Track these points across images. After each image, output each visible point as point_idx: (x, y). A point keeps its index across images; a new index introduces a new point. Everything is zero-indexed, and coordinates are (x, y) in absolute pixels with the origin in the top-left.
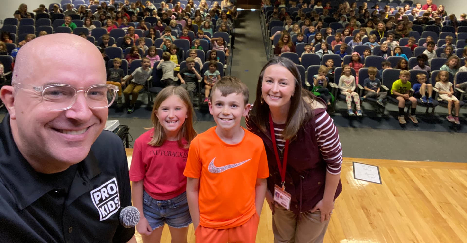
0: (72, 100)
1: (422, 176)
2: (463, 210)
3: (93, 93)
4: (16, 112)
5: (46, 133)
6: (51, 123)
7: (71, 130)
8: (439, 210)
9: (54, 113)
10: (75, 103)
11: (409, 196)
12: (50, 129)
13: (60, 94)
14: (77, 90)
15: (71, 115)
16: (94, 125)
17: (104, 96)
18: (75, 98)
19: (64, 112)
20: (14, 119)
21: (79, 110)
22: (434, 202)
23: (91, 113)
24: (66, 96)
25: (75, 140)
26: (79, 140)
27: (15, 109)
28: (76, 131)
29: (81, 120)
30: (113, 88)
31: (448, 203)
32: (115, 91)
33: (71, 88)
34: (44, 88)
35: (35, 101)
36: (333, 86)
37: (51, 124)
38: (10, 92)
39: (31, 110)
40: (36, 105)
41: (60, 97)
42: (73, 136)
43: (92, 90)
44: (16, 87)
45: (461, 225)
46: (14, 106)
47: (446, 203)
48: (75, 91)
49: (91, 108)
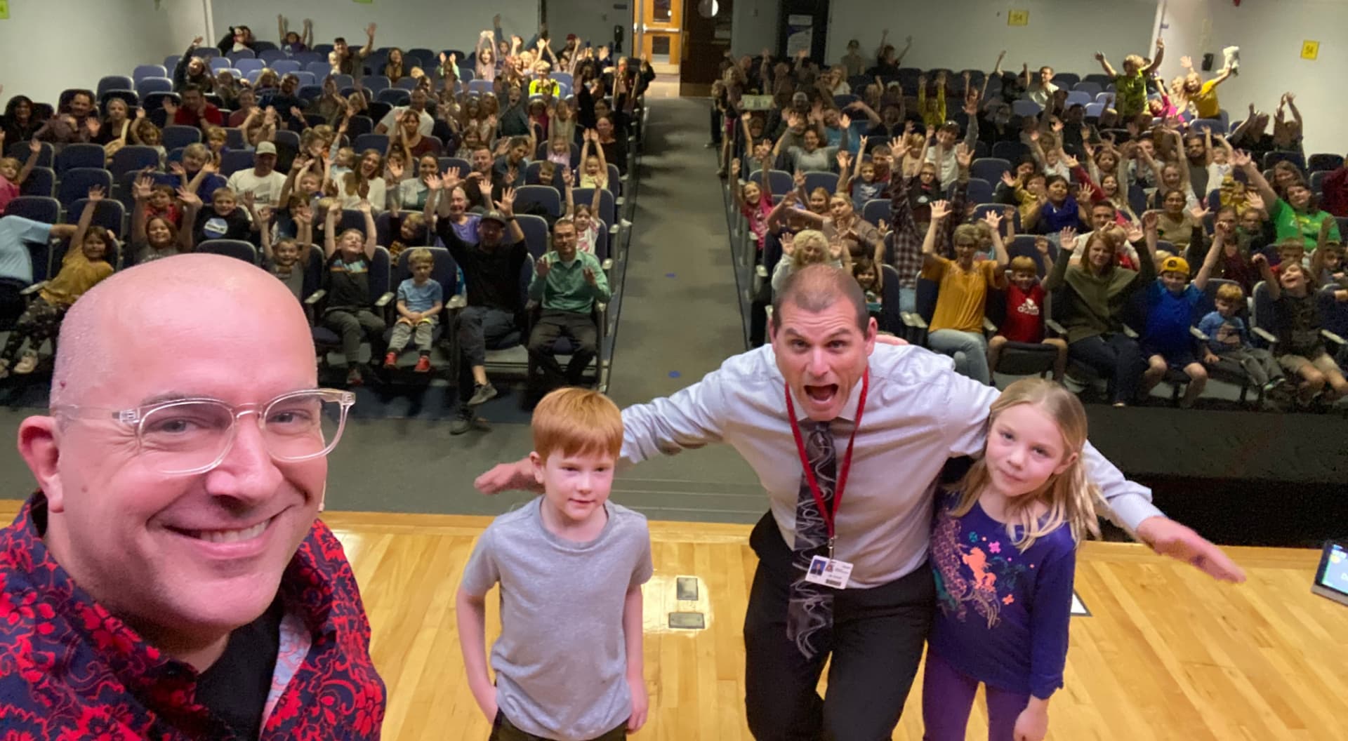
0: (222, 442)
1: (1143, 586)
2: (1249, 684)
3: (282, 418)
4: (65, 489)
5: (150, 542)
6: (166, 513)
7: (223, 531)
8: (1185, 686)
9: (172, 483)
10: (232, 450)
11: (1102, 643)
12: (163, 531)
13: (190, 427)
14: (236, 411)
15: (223, 484)
16: (289, 511)
17: (313, 424)
18: (231, 437)
19: (203, 478)
20: (60, 510)
21: (246, 471)
22: (1171, 661)
23: (279, 476)
24: (206, 432)
25: (237, 556)
26: (248, 555)
27: (61, 480)
28: (238, 530)
29: (250, 500)
30: (337, 400)
31: (1210, 664)
32: (345, 407)
33: (220, 407)
34: (143, 414)
35: (121, 454)
36: (910, 324)
37: (166, 516)
38: (45, 434)
39: (108, 480)
40: (122, 464)
41: (190, 434)
42: (229, 547)
43: (279, 409)
44: (63, 416)
45: (1244, 728)
46: (58, 472)
47: (1205, 664)
48: (232, 414)
49: (279, 460)
